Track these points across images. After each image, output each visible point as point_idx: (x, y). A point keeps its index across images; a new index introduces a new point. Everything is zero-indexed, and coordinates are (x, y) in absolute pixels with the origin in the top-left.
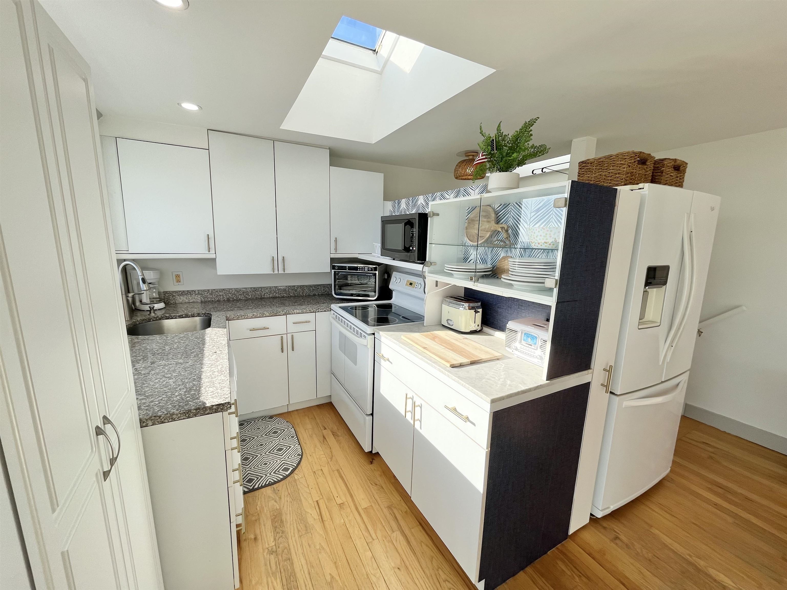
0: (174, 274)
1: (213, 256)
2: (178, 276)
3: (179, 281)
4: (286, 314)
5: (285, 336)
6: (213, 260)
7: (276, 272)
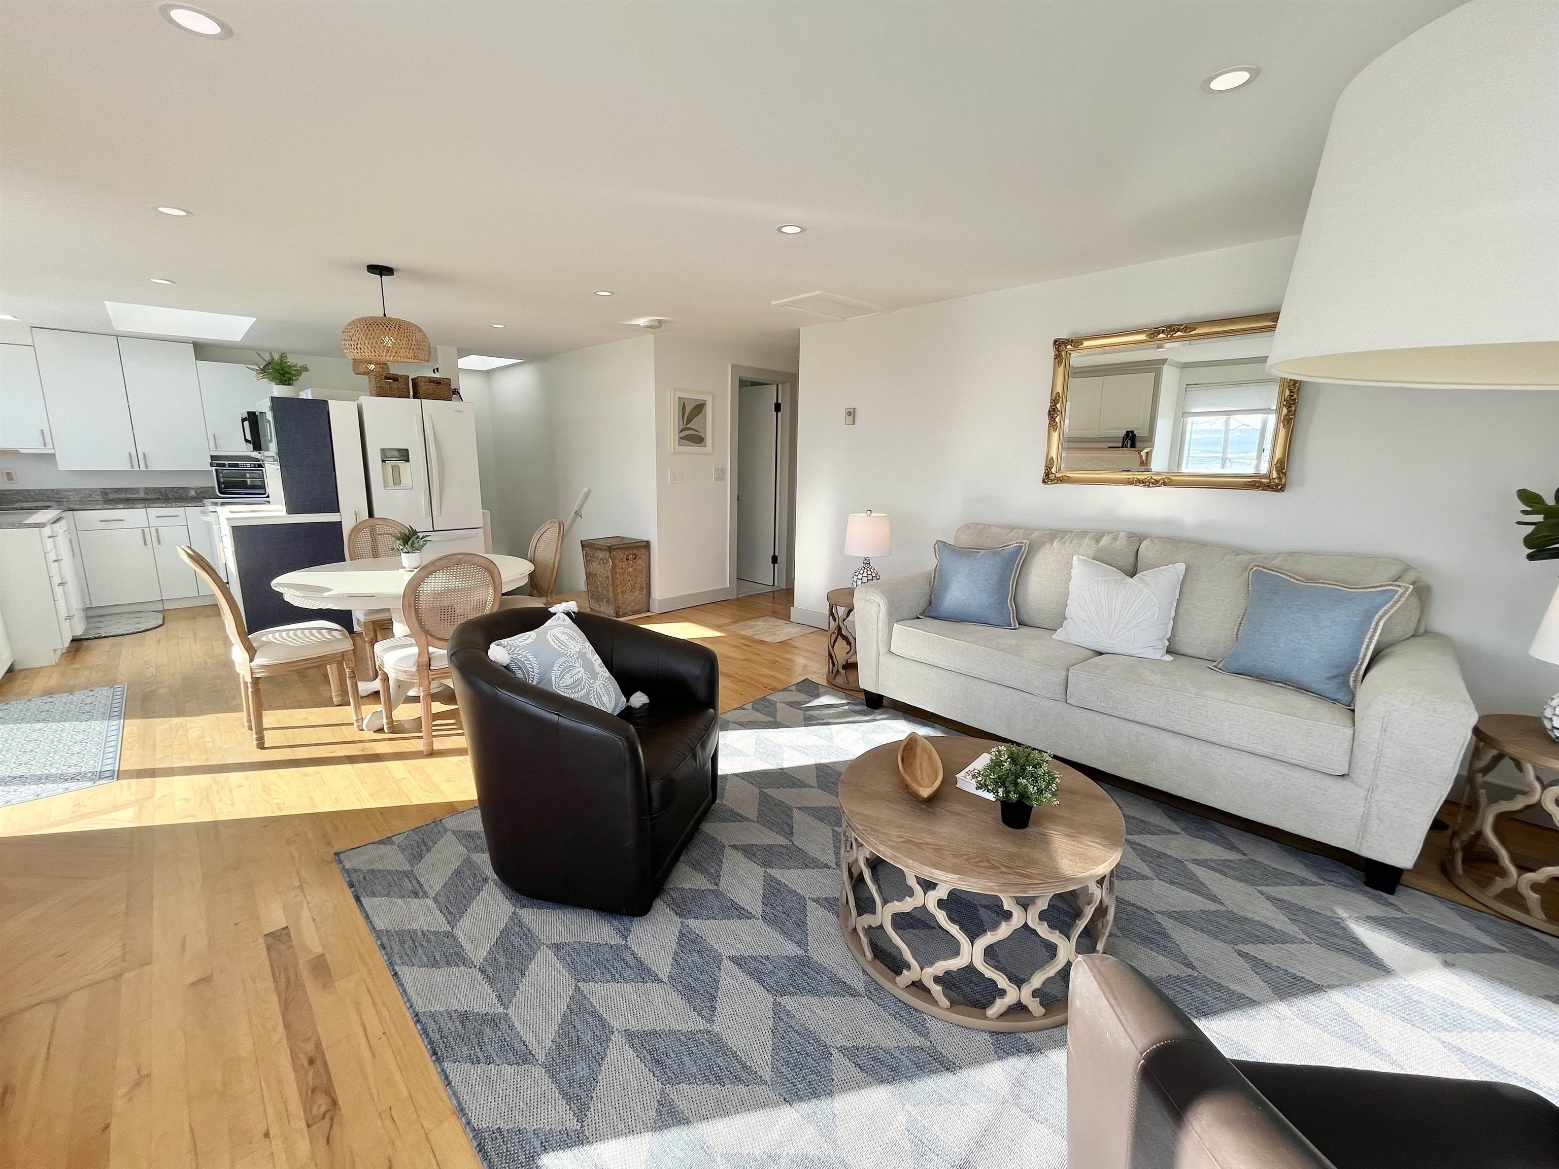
0: (5, 471)
1: (52, 451)
2: (9, 474)
3: (10, 479)
4: (145, 507)
5: (147, 530)
6: (52, 456)
7: (137, 469)
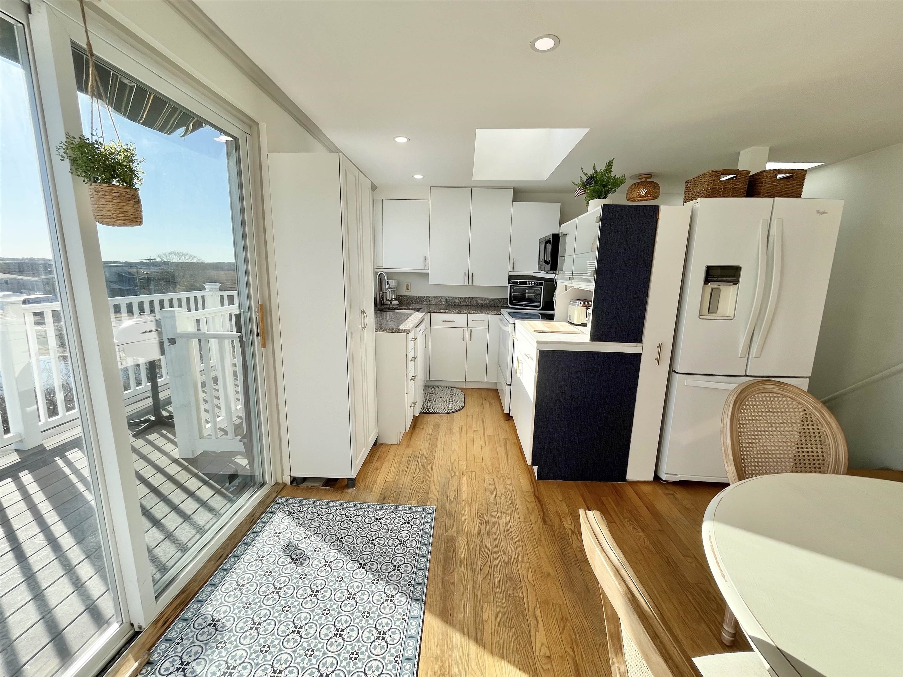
0: (406, 284)
1: (427, 271)
2: (408, 286)
3: (408, 289)
4: (468, 313)
5: (466, 329)
6: (427, 274)
7: (467, 284)
